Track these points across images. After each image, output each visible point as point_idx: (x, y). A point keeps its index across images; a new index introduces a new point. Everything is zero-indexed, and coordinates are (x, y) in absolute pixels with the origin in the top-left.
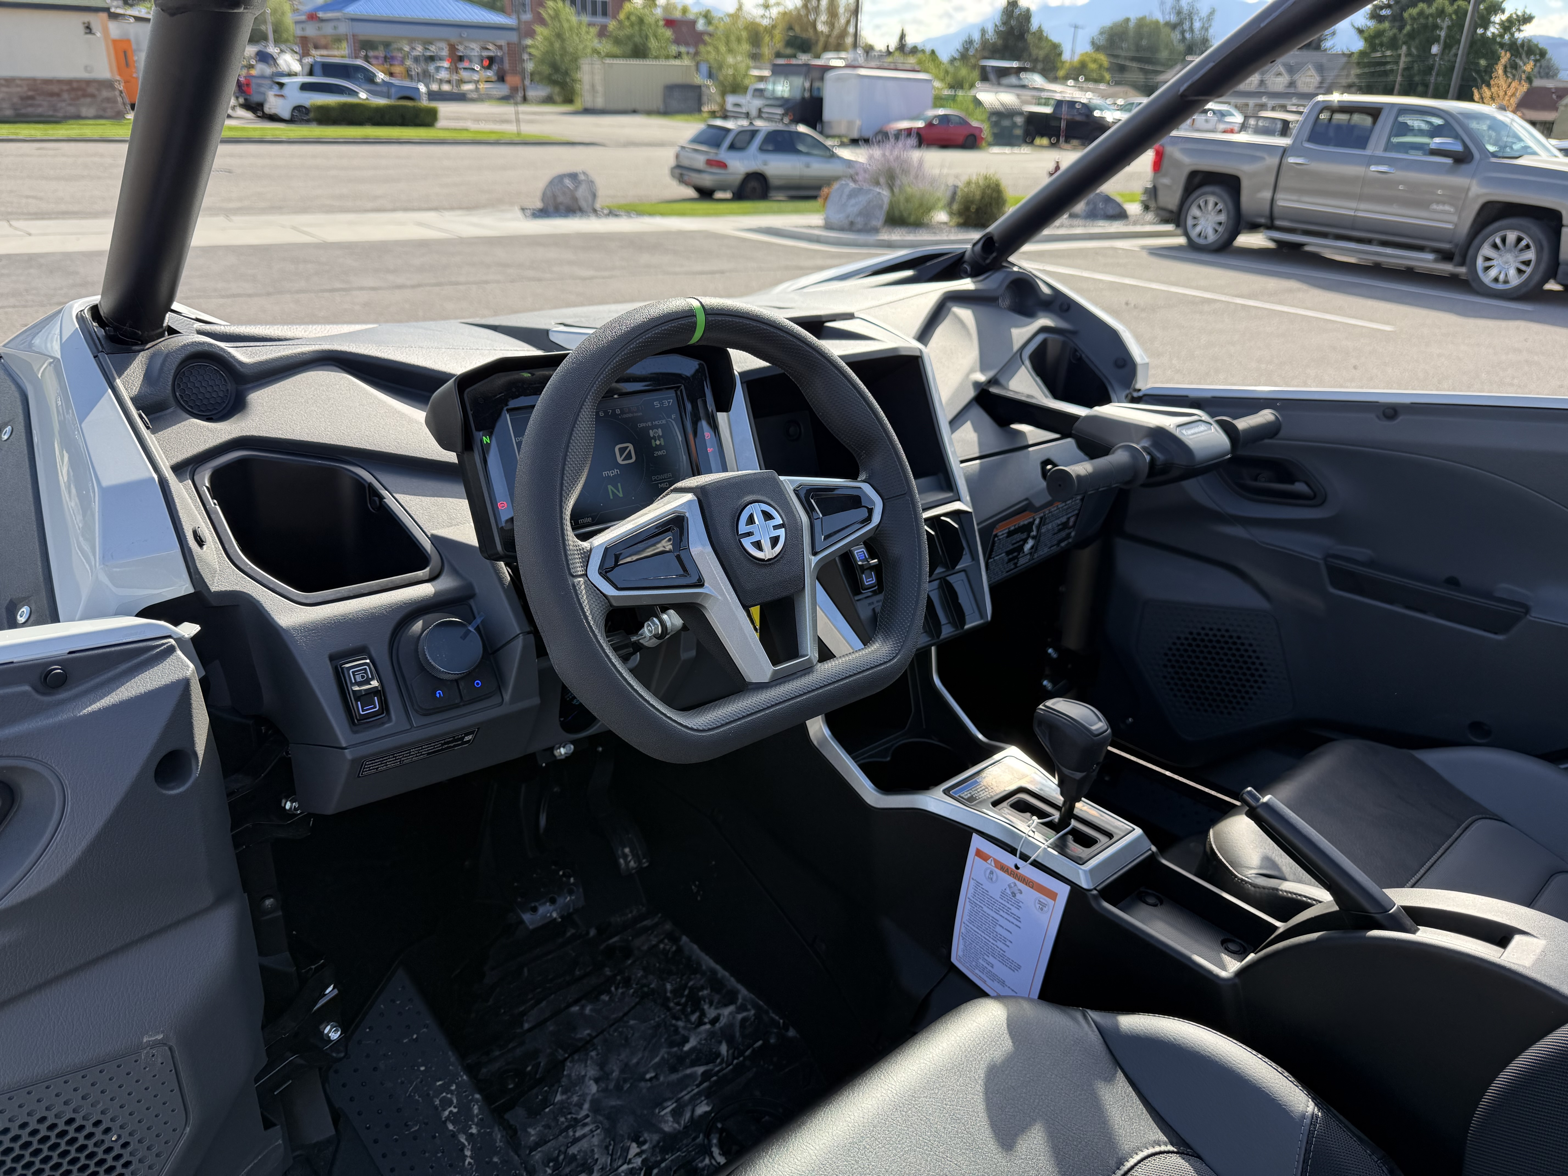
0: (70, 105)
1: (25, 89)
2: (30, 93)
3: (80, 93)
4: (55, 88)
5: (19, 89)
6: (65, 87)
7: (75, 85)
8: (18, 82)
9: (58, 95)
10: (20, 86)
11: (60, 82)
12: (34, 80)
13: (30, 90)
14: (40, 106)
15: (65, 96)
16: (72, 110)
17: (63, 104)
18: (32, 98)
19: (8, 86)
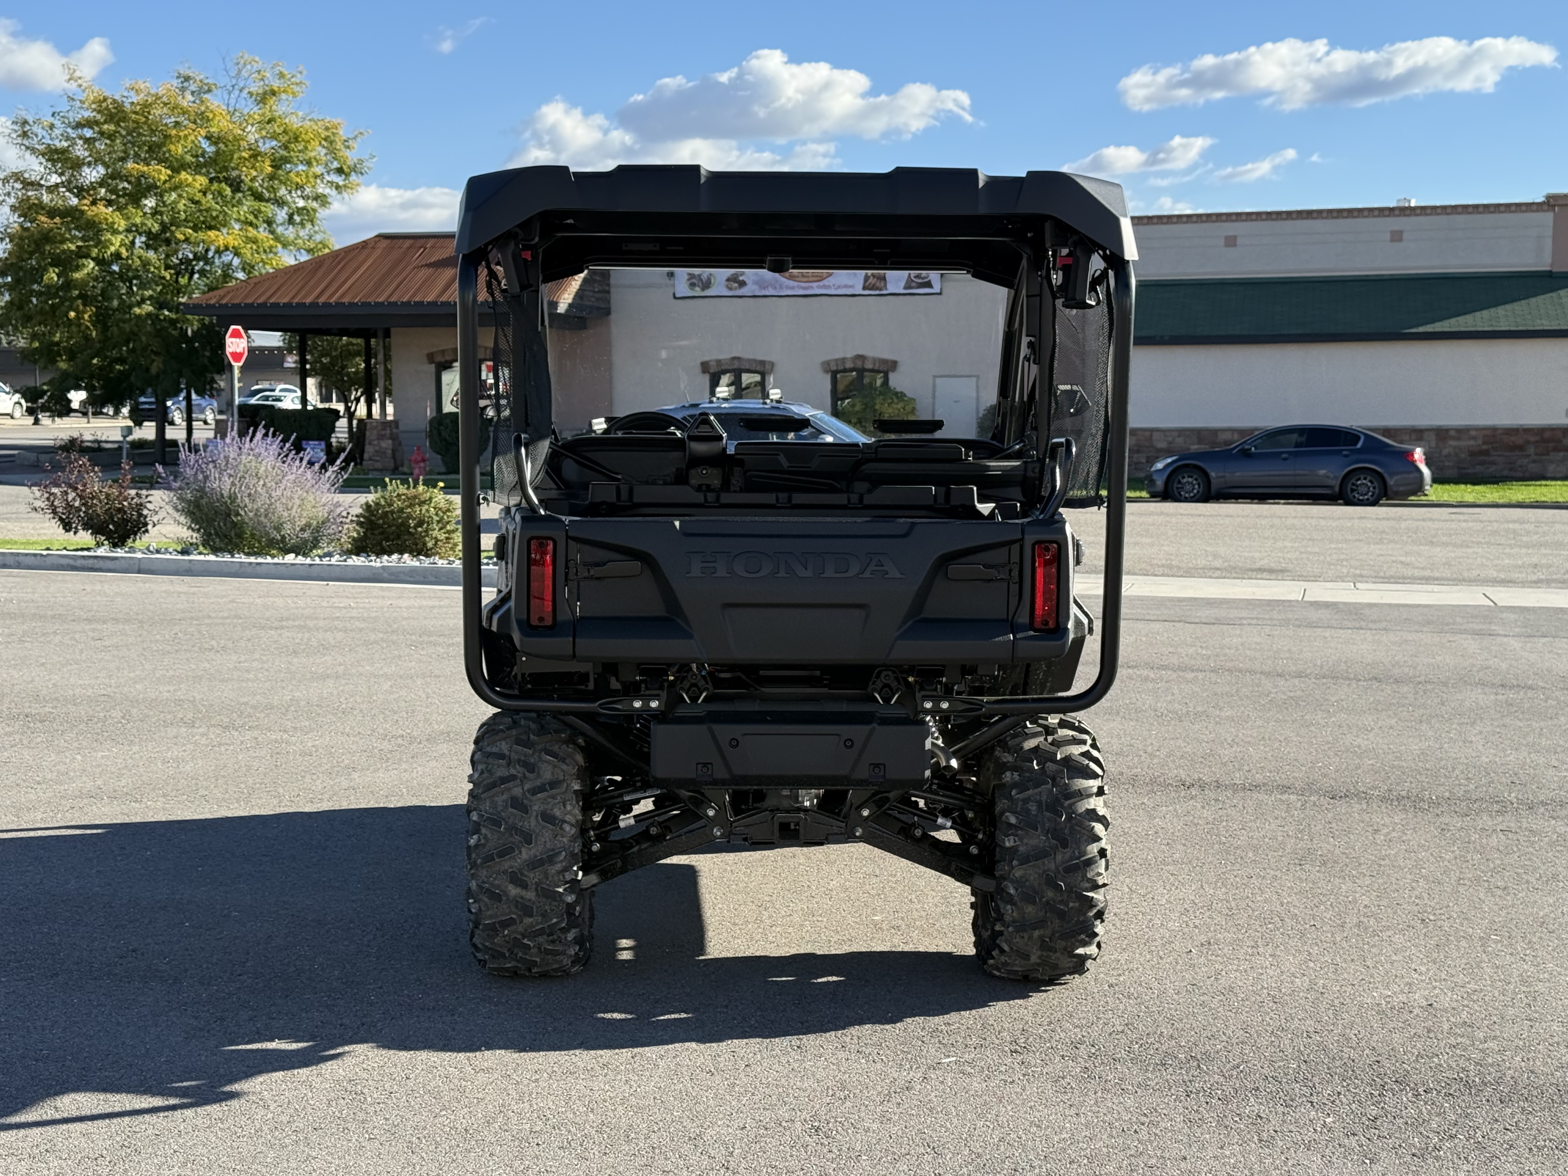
0: (1534, 461)
1: (1480, 442)
2: (1485, 447)
3: (1551, 445)
4: (1519, 441)
5: (1472, 442)
6: (1533, 439)
7: (1547, 435)
8: (1473, 433)
9: (1521, 448)
10: (1474, 438)
11: (1527, 430)
12: (1494, 429)
13: (1484, 443)
14: (1493, 463)
15: (1531, 450)
16: (1534, 468)
17: (1525, 461)
18: (1486, 453)
19: (1459, 439)
